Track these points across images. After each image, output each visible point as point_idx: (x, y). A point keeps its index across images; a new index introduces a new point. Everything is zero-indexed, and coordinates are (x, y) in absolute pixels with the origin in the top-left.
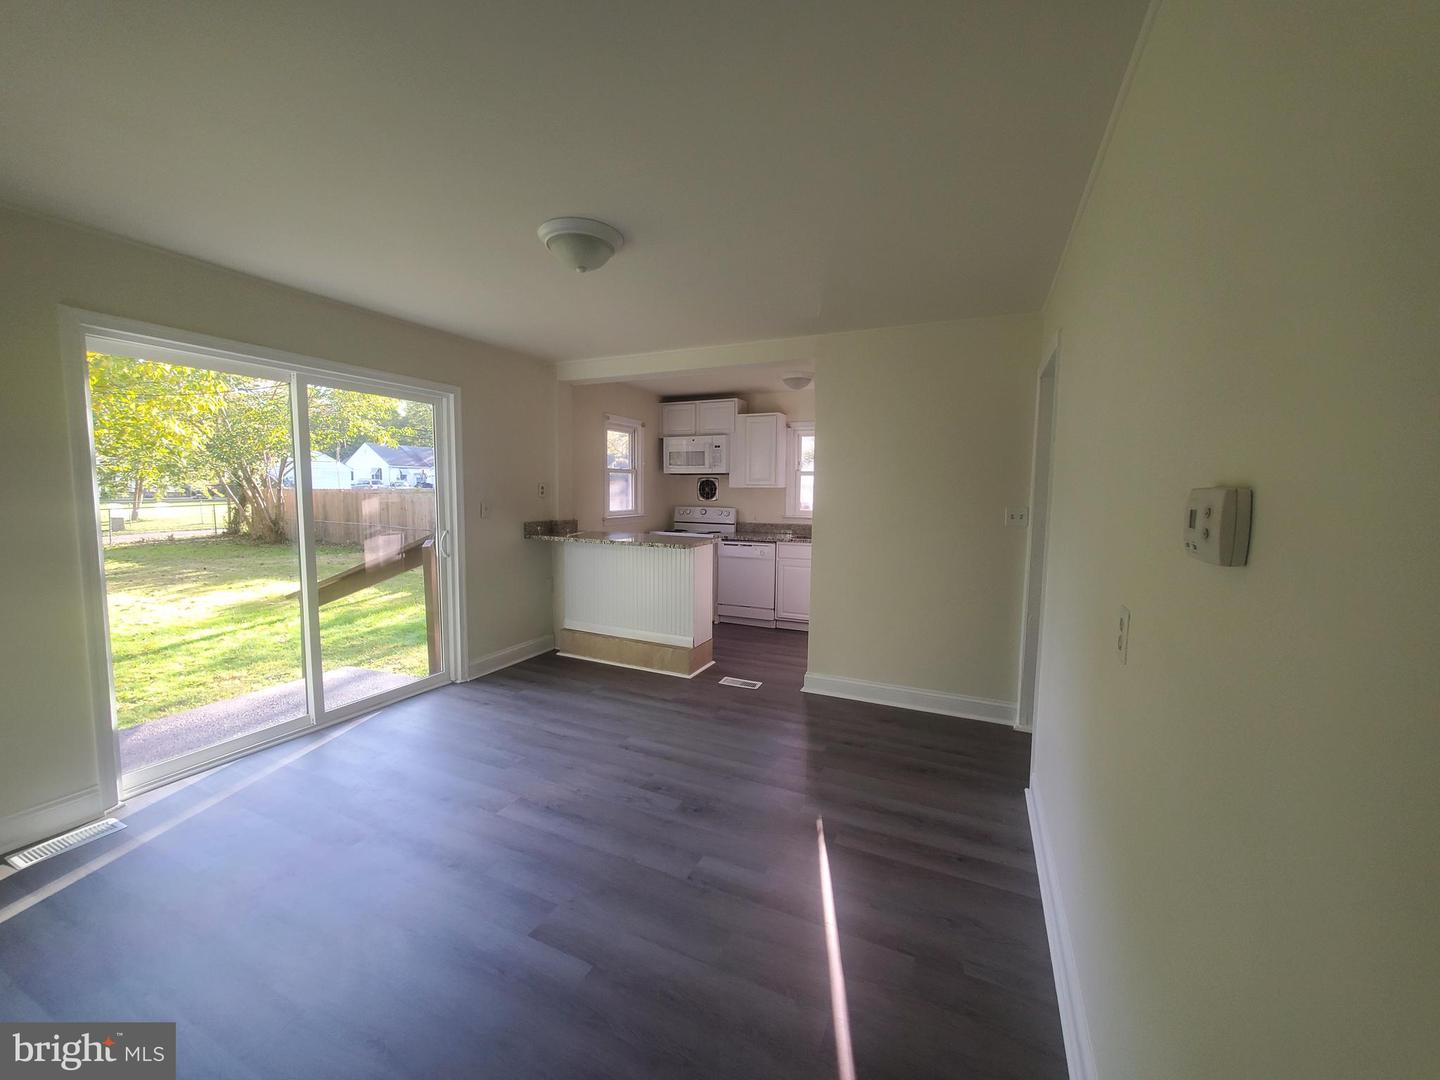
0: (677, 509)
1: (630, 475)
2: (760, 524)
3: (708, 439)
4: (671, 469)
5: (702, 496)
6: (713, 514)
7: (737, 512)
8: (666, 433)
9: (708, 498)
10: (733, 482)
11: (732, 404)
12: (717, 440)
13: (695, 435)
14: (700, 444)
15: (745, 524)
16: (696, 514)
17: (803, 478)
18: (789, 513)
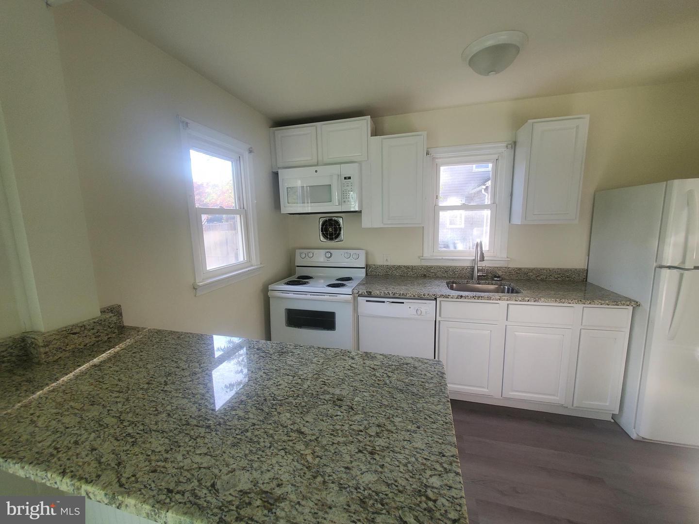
0: (298, 252)
1: (238, 216)
2: (394, 266)
3: (335, 169)
4: (288, 207)
5: (325, 236)
6: (340, 258)
7: (367, 254)
8: (280, 165)
9: (331, 239)
10: (367, 221)
11: (364, 124)
12: (347, 170)
13: (317, 165)
14: (325, 176)
15: (377, 267)
16: (319, 257)
17: (442, 214)
18: (427, 255)
